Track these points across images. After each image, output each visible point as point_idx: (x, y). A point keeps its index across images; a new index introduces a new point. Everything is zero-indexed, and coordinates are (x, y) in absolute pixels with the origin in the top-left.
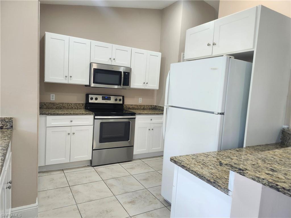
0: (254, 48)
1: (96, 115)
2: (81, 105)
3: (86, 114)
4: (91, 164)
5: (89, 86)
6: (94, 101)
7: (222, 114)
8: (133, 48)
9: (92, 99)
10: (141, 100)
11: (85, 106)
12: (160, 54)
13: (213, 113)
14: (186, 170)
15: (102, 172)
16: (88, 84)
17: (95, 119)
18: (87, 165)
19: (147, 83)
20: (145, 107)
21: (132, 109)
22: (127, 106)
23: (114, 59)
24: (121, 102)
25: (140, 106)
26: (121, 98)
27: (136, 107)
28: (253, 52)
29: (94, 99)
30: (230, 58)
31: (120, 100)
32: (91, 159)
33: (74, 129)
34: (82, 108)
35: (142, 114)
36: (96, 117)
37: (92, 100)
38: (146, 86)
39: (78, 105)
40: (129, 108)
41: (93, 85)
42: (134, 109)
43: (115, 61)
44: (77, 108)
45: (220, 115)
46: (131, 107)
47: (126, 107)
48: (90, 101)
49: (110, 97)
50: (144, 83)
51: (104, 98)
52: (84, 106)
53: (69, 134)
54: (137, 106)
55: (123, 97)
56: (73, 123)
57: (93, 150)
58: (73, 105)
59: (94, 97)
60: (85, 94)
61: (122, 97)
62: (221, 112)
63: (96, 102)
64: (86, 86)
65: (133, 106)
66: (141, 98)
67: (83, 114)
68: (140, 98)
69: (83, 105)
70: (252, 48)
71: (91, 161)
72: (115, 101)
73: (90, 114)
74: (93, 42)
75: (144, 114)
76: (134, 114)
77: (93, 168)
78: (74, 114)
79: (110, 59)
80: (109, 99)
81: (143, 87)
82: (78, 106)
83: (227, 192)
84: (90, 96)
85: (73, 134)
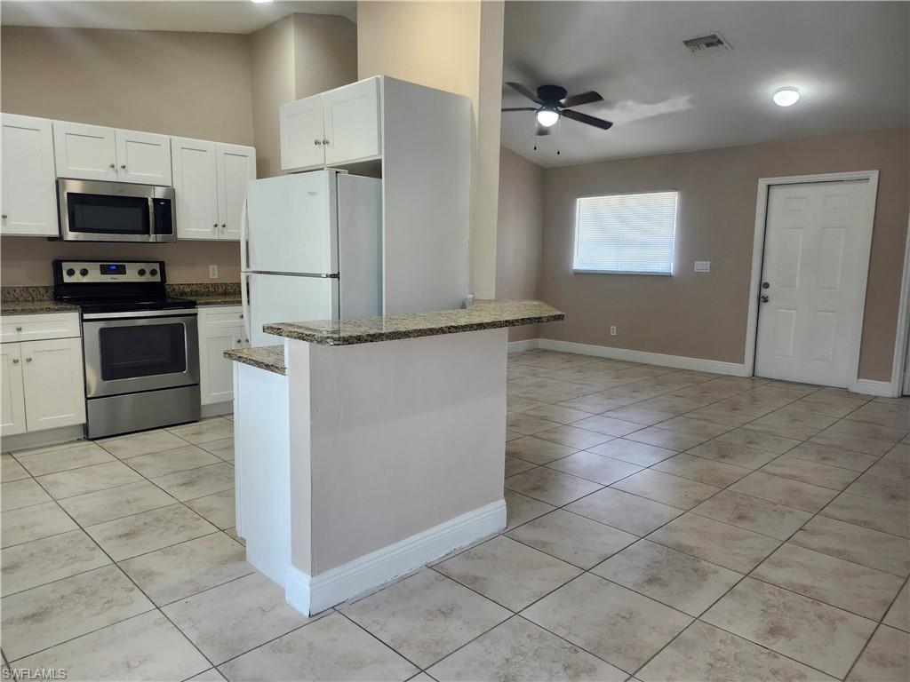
0: (380, 153)
1: (85, 310)
2: (42, 291)
3: (57, 311)
4: (87, 433)
5: (60, 238)
6: (77, 278)
7: (336, 276)
8: (173, 137)
9: (71, 273)
10: (216, 271)
11: (54, 293)
12: (251, 151)
13: (319, 276)
14: (244, 362)
15: (117, 448)
16: (55, 233)
17: (83, 320)
18: (75, 439)
19: (224, 226)
20: (229, 288)
21: (192, 295)
22: (177, 288)
23: (124, 167)
24: (157, 278)
25: (215, 285)
26: (157, 267)
27: (202, 289)
28: (381, 160)
29: (77, 273)
30: (337, 172)
31: (153, 273)
32: (85, 421)
33: (28, 349)
34: (46, 298)
35: (213, 303)
36: (86, 316)
37: (72, 277)
38: (222, 232)
39: (34, 291)
40: (183, 293)
41: (70, 236)
42: (196, 293)
43: (127, 172)
44: (30, 299)
45: (330, 279)
46: (187, 290)
47: (174, 290)
48: (67, 279)
49: (124, 266)
50: (216, 226)
51: (105, 270)
52: (50, 293)
53: (16, 361)
54: (206, 286)
55: (162, 264)
56: (25, 334)
57: (87, 399)
58: (18, 291)
59: (77, 267)
60: (50, 262)
61: (158, 265)
62: (330, 273)
63: (85, 280)
64: (51, 239)
65: (195, 288)
66: (216, 267)
67: (48, 310)
68: (211, 267)
69: (47, 292)
70: (377, 153)
71: (85, 427)
72: (138, 276)
73: (70, 310)
74: (58, 123)
75: (219, 303)
76: (193, 305)
77: (92, 442)
78: (24, 312)
79: (113, 166)
80: (122, 270)
81: (215, 237)
82: (34, 294)
83: (284, 371)
84: (66, 266)
85: (29, 360)
